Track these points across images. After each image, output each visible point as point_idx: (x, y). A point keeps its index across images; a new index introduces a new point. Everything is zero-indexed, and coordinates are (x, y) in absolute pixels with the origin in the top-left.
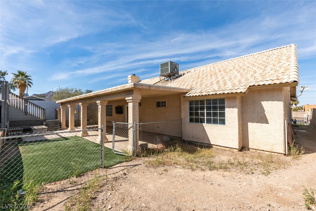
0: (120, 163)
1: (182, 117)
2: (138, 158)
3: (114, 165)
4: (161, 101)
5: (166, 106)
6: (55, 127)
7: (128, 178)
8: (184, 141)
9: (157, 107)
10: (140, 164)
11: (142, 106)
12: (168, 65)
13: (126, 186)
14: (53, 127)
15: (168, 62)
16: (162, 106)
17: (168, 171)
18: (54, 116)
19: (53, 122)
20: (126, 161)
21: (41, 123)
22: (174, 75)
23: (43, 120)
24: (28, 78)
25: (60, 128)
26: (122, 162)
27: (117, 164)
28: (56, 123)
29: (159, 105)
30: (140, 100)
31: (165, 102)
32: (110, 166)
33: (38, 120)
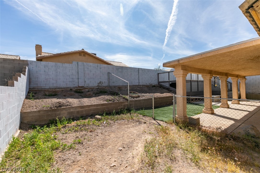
2: (174, 125)
3: (158, 120)
20: (166, 122)
26: (163, 121)
27: (160, 120)
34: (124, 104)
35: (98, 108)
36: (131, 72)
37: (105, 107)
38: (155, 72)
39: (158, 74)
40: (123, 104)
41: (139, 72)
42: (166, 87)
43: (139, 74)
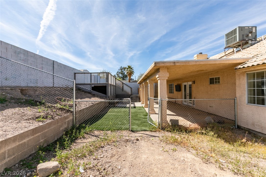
0: (145, 131)
1: (237, 95)
2: (163, 131)
3: (139, 131)
4: (214, 77)
5: (220, 82)
6: (136, 99)
7: (137, 144)
8: (239, 127)
9: (210, 84)
10: (158, 137)
11: (196, 83)
12: (236, 32)
13: (128, 148)
14: (135, 99)
15: (236, 29)
16: (216, 82)
17: (176, 152)
18: (137, 92)
19: (135, 96)
20: (151, 131)
21: (128, 96)
22: (248, 43)
23: (130, 95)
24: (132, 69)
25: (139, 100)
26: (146, 131)
27: (142, 131)
28: (136, 97)
29: (212, 81)
30: (168, 77)
31: (219, 78)
32: (136, 131)
33: (128, 95)
34: (69, 119)
35: (25, 143)
36: (42, 64)
37: (39, 136)
38: (72, 71)
39: (75, 74)
40: (67, 120)
41: (53, 66)
42: (86, 90)
43: (54, 70)
